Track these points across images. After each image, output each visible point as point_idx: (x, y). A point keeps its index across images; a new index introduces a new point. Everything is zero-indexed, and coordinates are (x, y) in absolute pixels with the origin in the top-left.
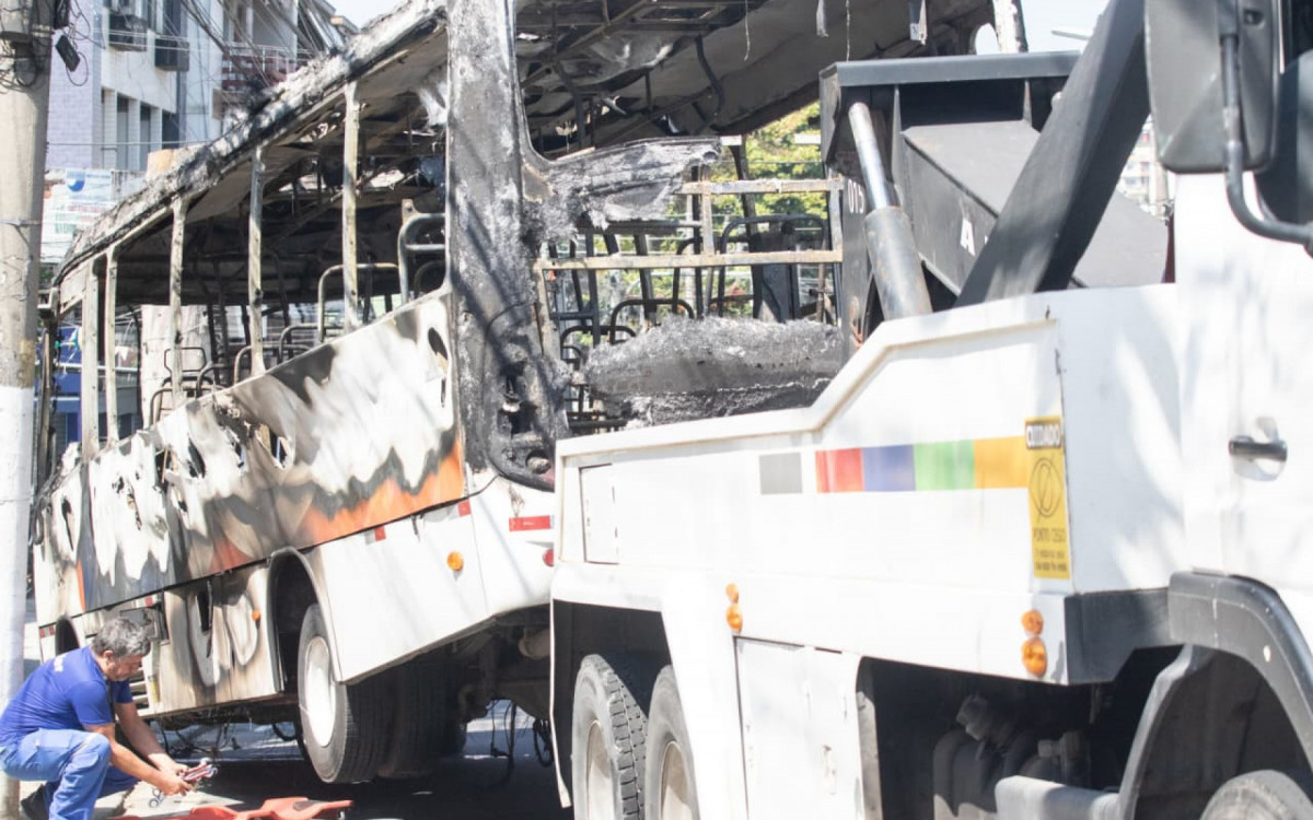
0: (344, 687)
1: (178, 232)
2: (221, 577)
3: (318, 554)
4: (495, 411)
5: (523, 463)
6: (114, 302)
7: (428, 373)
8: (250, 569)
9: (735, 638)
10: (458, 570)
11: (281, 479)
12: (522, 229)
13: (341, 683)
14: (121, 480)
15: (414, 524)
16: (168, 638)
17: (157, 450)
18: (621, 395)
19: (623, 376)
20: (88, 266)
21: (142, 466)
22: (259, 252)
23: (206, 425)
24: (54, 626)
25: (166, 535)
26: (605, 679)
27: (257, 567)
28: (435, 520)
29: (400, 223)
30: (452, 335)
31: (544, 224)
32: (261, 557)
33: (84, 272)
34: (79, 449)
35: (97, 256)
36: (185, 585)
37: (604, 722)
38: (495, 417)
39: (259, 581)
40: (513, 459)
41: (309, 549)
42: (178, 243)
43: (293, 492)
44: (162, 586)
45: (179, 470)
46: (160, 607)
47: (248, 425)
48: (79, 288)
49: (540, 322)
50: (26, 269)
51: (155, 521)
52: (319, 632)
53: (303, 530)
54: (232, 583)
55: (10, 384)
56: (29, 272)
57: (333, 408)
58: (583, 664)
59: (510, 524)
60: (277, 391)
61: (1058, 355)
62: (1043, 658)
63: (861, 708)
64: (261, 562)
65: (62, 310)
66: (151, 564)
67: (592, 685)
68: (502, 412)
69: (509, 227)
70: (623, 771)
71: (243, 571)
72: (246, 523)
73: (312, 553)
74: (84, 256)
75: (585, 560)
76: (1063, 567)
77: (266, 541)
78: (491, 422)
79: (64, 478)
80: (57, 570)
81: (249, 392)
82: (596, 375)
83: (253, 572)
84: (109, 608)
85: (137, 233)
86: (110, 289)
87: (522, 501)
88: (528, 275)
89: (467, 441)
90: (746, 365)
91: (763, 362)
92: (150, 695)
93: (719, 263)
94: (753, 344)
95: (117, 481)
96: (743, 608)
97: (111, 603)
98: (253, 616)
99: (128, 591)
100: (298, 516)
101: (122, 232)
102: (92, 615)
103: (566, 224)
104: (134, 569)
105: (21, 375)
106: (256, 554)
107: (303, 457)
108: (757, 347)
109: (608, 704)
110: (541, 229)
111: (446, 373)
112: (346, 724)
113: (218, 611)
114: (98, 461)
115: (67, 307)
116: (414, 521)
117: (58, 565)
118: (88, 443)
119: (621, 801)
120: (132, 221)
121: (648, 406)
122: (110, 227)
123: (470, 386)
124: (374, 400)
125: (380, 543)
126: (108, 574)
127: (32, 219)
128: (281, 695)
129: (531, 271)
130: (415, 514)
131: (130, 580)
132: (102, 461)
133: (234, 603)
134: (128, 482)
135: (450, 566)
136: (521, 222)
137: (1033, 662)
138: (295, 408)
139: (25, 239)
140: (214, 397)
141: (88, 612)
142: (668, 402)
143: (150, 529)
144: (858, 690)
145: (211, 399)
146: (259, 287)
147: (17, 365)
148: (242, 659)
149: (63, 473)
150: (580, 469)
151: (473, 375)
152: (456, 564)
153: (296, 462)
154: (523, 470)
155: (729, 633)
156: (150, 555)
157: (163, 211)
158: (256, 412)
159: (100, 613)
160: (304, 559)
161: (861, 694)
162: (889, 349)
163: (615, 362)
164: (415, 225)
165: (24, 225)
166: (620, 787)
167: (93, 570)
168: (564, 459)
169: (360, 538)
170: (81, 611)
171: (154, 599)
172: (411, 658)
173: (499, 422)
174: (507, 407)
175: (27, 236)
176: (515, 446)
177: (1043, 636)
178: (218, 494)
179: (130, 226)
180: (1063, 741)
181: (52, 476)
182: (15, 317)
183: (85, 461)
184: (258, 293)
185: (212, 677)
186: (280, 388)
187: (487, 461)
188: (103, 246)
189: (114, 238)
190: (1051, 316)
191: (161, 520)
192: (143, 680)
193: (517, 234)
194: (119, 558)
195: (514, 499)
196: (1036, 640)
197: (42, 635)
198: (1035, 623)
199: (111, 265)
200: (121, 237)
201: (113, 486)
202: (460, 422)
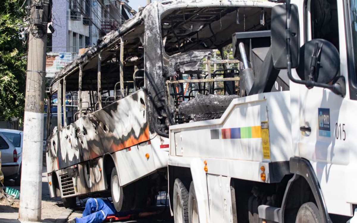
0: (122, 188)
1: (80, 73)
2: (92, 160)
3: (115, 154)
4: (157, 118)
5: (163, 131)
6: (65, 91)
7: (140, 109)
8: (99, 158)
9: (206, 174)
10: (148, 158)
11: (106, 135)
12: (163, 73)
13: (121, 187)
14: (67, 136)
15: (138, 147)
16: (79, 176)
17: (76, 128)
18: (188, 114)
19: (188, 109)
20: (59, 81)
21: (72, 133)
22: (100, 78)
23: (87, 122)
24: (51, 173)
25: (78, 150)
26: (180, 184)
27: (100, 158)
28: (143, 146)
29: (134, 72)
30: (146, 99)
31: (168, 72)
32: (101, 155)
33: (58, 83)
34: (57, 128)
35: (61, 79)
36: (83, 162)
37: (180, 195)
38: (156, 120)
39: (101, 161)
40: (161, 130)
41: (113, 153)
42: (80, 76)
43: (109, 139)
44: (78, 163)
45: (81, 134)
46: (77, 168)
47: (97, 122)
48: (56, 87)
49: (168, 96)
50: (42, 83)
51: (75, 146)
52: (116, 174)
53: (111, 148)
54: (95, 162)
55: (38, 112)
56: (42, 84)
57: (118, 118)
58: (175, 181)
59: (160, 146)
60: (104, 114)
61: (267, 107)
62: (265, 177)
63: (231, 190)
64: (101, 156)
65: (53, 93)
66: (75, 157)
67: (177, 186)
68: (158, 119)
69: (159, 73)
70: (184, 207)
71: (97, 159)
72: (97, 146)
73: (114, 154)
74: (58, 79)
75: (176, 155)
76: (269, 156)
77: (103, 151)
78: (155, 121)
79: (53, 135)
80: (52, 159)
81: (97, 114)
82: (182, 109)
83: (100, 159)
84: (65, 168)
85: (71, 73)
86: (64, 88)
87: (163, 141)
88: (164, 85)
89: (150, 126)
90: (219, 106)
91: (223, 105)
92: (75, 191)
93: (213, 81)
94: (221, 101)
95: (66, 136)
96: (208, 167)
97: (65, 167)
98: (100, 170)
99: (69, 164)
100: (110, 145)
101: (67, 73)
102: (60, 170)
103: (174, 72)
104: (71, 158)
105: (40, 110)
106: (100, 155)
107: (111, 130)
108: (222, 102)
109: (181, 190)
110: (168, 73)
111: (145, 109)
112: (122, 197)
113: (91, 169)
114: (62, 131)
115: (54, 92)
116: (138, 146)
117: (52, 158)
118: (59, 127)
119: (184, 214)
120: (70, 70)
121: (194, 117)
122: (64, 72)
123: (150, 112)
124: (128, 116)
125: (130, 151)
126: (64, 160)
127: (43, 71)
128: (107, 190)
129: (165, 83)
130: (138, 144)
131: (70, 161)
132: (63, 131)
133: (95, 167)
134: (69, 136)
135: (146, 157)
136: (163, 71)
137: (263, 178)
138: (109, 118)
139: (41, 76)
140: (89, 115)
141: (59, 169)
142: (200, 116)
143: (74, 149)
144: (231, 185)
145: (88, 116)
146: (100, 87)
147: (40, 108)
148: (97, 181)
149: (53, 134)
150: (175, 133)
151: (151, 109)
152: (148, 157)
153: (109, 131)
154: (164, 133)
155: (205, 173)
156: (75, 155)
157: (77, 68)
158: (99, 119)
159: (63, 170)
160: (112, 155)
161: (231, 186)
162: (235, 105)
163: (186, 106)
164: (137, 72)
165: (41, 72)
166: (183, 211)
167: (61, 159)
168: (171, 130)
169: (125, 150)
170: (58, 169)
171: (76, 166)
172: (137, 180)
173: (157, 121)
174: (159, 117)
175: (42, 75)
176: (161, 127)
177: (265, 172)
178: (90, 139)
179: (69, 71)
180: (272, 197)
181: (51, 135)
182: (39, 95)
183: (58, 131)
184: (100, 89)
185: (90, 186)
186: (105, 113)
187: (155, 131)
188: (62, 76)
189: (65, 74)
190: (265, 98)
191: (77, 146)
192: (73, 187)
193: (161, 74)
194: (67, 155)
195: (161, 140)
196: (264, 173)
197: (48, 176)
198: (263, 169)
199: (64, 81)
200: (67, 74)
201: (65, 137)
202: (148, 121)
